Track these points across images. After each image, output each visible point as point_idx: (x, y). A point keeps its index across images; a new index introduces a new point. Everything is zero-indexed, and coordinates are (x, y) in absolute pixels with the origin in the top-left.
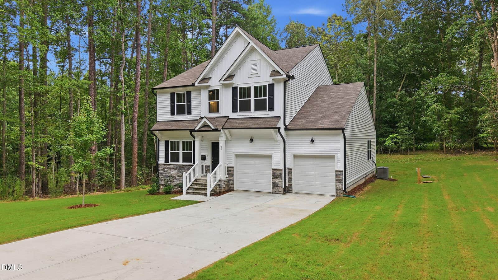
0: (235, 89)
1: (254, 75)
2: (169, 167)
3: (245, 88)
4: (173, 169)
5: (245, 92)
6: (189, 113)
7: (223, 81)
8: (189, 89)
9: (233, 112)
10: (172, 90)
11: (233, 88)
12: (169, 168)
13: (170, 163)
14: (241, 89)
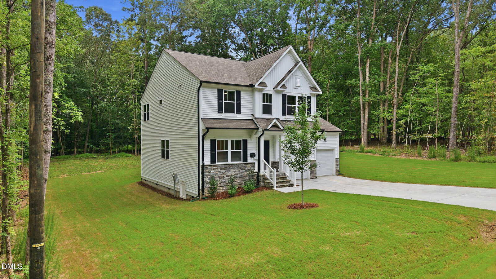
0: (284, 96)
1: (298, 87)
2: (216, 167)
3: (291, 96)
4: (221, 169)
5: (292, 99)
6: (239, 112)
7: (280, 88)
8: (238, 88)
9: (282, 115)
10: (220, 87)
11: (283, 94)
12: (216, 169)
13: (217, 163)
14: (289, 96)
